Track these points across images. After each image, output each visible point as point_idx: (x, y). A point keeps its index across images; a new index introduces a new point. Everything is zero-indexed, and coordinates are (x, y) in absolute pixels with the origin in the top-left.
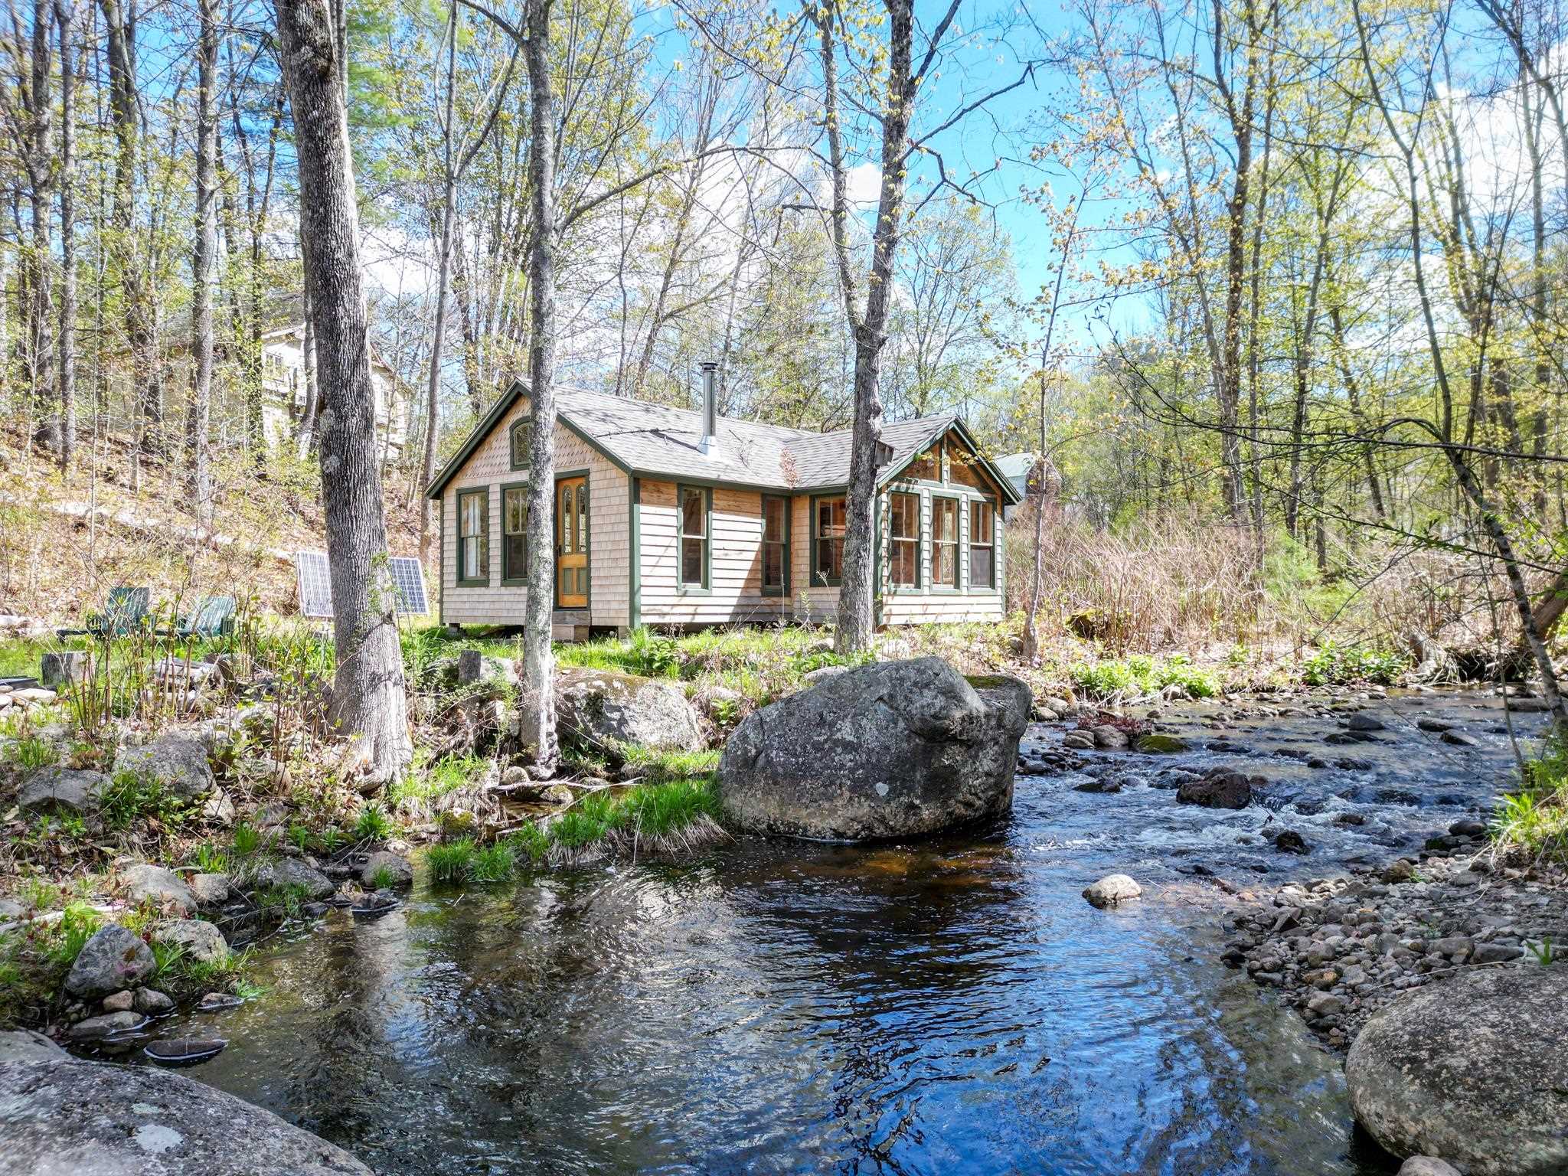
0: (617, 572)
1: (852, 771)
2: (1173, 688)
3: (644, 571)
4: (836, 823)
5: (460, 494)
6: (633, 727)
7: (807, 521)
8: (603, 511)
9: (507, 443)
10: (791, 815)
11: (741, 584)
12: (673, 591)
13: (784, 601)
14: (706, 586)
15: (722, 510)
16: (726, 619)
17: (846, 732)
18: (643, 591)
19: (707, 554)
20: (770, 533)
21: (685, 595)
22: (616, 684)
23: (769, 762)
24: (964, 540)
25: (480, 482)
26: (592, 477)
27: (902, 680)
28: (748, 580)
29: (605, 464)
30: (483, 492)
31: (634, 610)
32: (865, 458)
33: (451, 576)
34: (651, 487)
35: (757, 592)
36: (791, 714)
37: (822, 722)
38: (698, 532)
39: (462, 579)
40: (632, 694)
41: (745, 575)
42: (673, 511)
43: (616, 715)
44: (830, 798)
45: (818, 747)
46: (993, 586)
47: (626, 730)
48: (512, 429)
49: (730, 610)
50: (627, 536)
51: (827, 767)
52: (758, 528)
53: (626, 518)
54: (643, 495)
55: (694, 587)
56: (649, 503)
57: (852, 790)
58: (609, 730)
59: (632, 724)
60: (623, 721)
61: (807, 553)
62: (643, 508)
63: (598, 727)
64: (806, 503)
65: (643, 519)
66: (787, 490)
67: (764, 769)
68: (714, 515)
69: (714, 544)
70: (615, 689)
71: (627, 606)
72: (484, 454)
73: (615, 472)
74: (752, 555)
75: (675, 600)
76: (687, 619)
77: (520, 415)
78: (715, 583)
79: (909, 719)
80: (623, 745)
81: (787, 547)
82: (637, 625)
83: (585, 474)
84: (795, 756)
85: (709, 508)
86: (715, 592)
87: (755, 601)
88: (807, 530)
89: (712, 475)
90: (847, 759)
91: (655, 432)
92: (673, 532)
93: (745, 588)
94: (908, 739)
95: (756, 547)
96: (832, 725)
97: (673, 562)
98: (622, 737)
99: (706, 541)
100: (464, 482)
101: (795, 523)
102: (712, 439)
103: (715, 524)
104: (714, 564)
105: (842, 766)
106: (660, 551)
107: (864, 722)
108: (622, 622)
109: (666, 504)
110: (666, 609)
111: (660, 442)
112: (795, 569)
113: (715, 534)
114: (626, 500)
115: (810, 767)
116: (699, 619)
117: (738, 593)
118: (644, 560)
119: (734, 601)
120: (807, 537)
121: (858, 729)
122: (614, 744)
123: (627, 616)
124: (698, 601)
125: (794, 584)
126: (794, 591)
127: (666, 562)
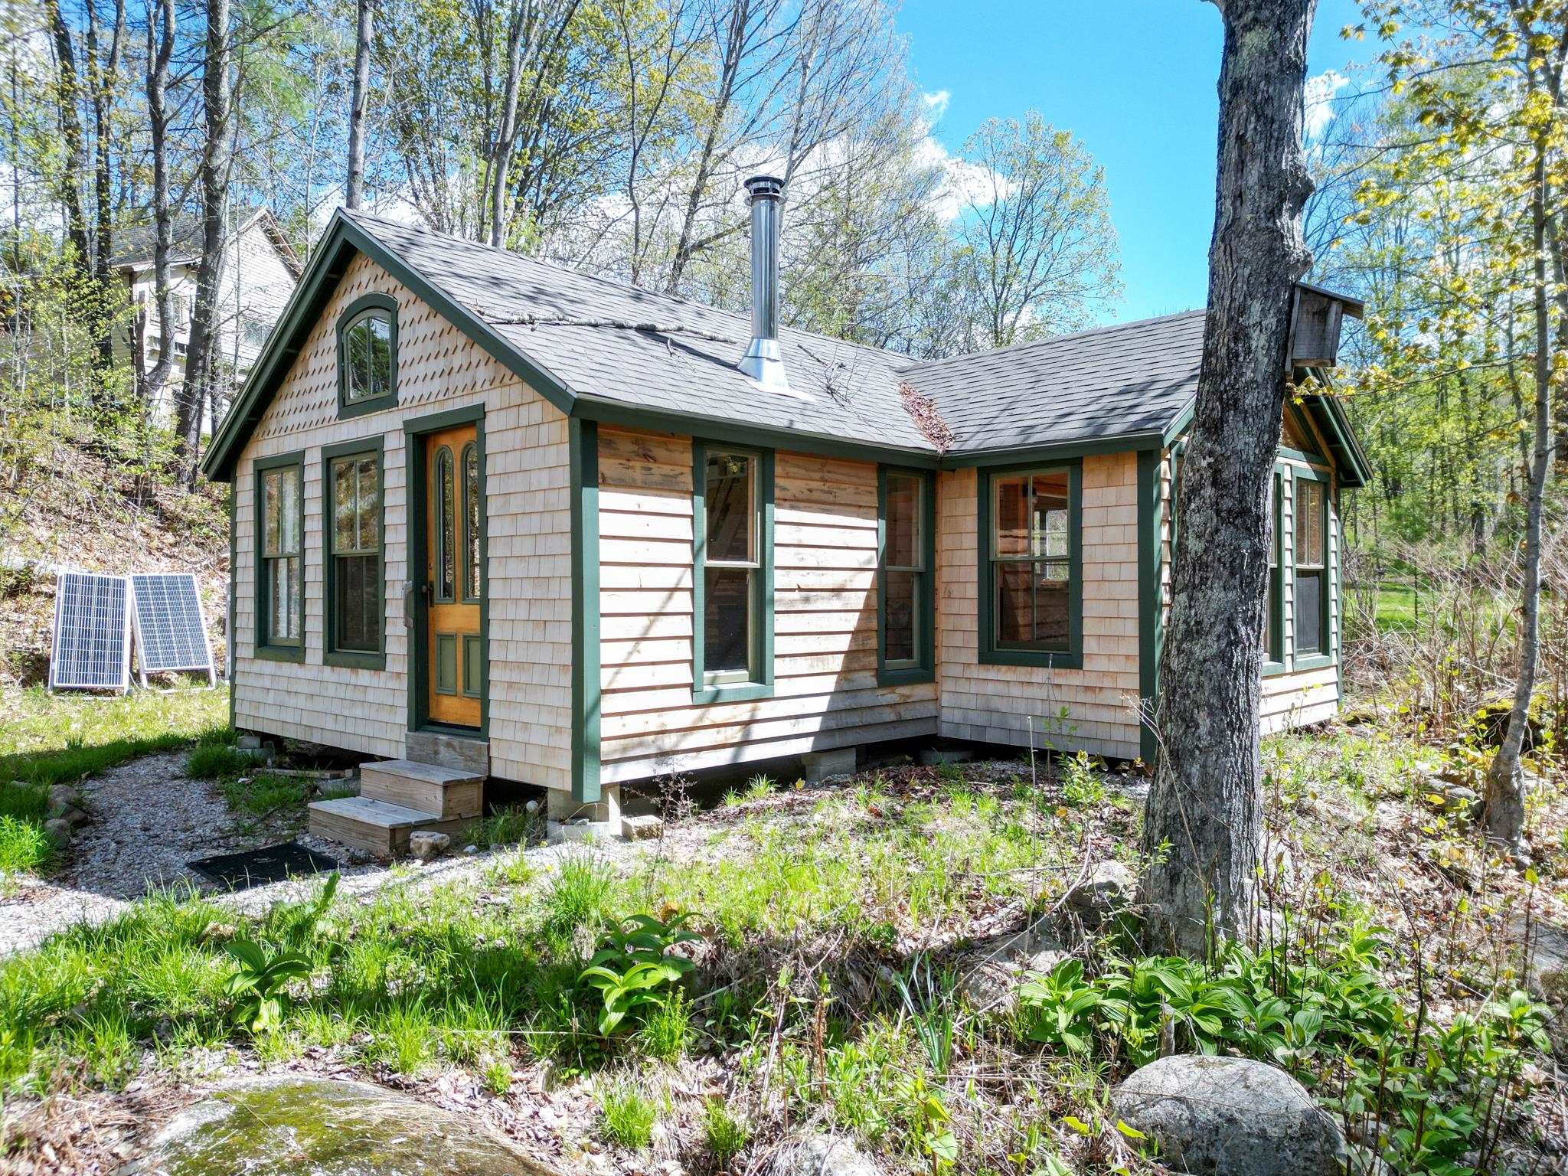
0: (544, 655)
3: (609, 653)
5: (260, 474)
7: (971, 524)
8: (515, 504)
9: (332, 358)
11: (837, 663)
12: (684, 697)
13: (922, 691)
14: (759, 676)
15: (795, 502)
16: (805, 746)
18: (608, 704)
19: (763, 602)
20: (892, 552)
21: (715, 701)
24: (1288, 559)
25: (288, 445)
26: (491, 423)
28: (849, 654)
29: (520, 391)
30: (294, 462)
31: (584, 750)
32: (1259, 341)
33: (247, 636)
34: (626, 447)
35: (868, 679)
38: (742, 554)
39: (264, 641)
41: (844, 643)
42: (684, 505)
46: (1325, 649)
48: (341, 328)
49: (814, 725)
50: (565, 566)
52: (870, 539)
53: (565, 521)
54: (606, 465)
55: (733, 680)
56: (624, 484)
61: (972, 591)
62: (607, 498)
64: (972, 485)
65: (607, 524)
66: (931, 457)
68: (780, 514)
69: (779, 579)
71: (566, 741)
72: (296, 385)
73: (539, 410)
74: (858, 600)
75: (688, 718)
76: (721, 758)
77: (353, 296)
78: (780, 667)
81: (927, 578)
82: (590, 795)
83: (473, 420)
85: (767, 496)
86: (780, 688)
87: (866, 699)
88: (971, 541)
89: (777, 420)
91: (648, 331)
92: (684, 554)
93: (845, 673)
95: (866, 580)
97: (684, 626)
99: (760, 575)
100: (266, 446)
101: (943, 526)
102: (770, 347)
103: (781, 534)
104: (780, 623)
106: (652, 602)
108: (557, 778)
109: (666, 487)
110: (669, 742)
111: (659, 350)
112: (943, 623)
113: (781, 557)
114: (563, 477)
116: (751, 754)
117: (829, 684)
118: (608, 628)
119: (822, 704)
120: (971, 557)
123: (567, 763)
124: (743, 712)
125: (942, 655)
126: (942, 671)
127: (663, 627)
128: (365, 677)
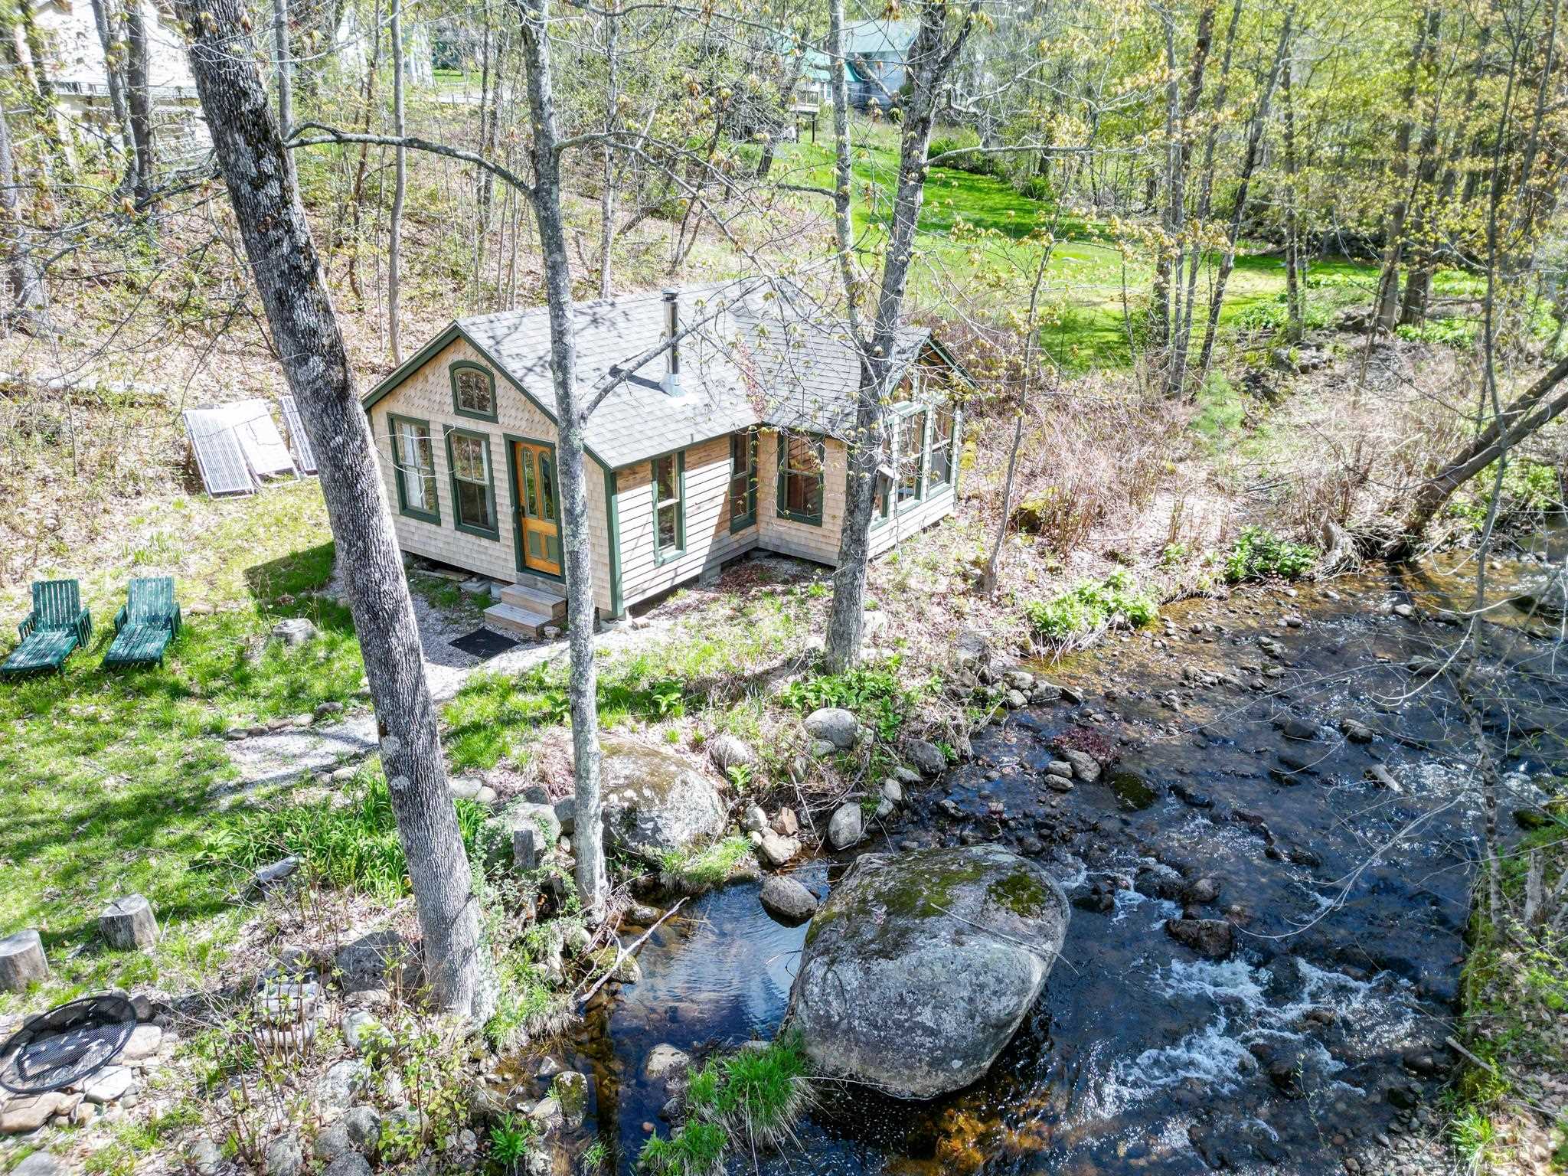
0: (595, 557)
1: (931, 1050)
2: (1118, 618)
3: (624, 558)
4: (915, 1087)
5: (392, 419)
6: (666, 833)
7: (775, 453)
9: (447, 382)
10: (871, 1072)
11: (712, 531)
12: (652, 565)
13: (751, 529)
14: (680, 547)
15: (696, 467)
16: (699, 571)
17: (926, 1016)
18: (624, 577)
19: (681, 516)
20: (738, 471)
21: (663, 563)
22: (647, 792)
23: (851, 1029)
24: (927, 448)
25: (416, 414)
27: (982, 987)
28: (718, 525)
30: (421, 424)
31: (616, 595)
34: (627, 478)
35: (726, 533)
36: (870, 988)
37: (902, 1002)
38: (670, 495)
40: (663, 801)
41: (715, 521)
42: (649, 487)
43: (650, 825)
44: (911, 1068)
45: (899, 1025)
47: (660, 837)
48: (452, 369)
49: (704, 559)
50: (604, 525)
51: (907, 1044)
52: (727, 469)
53: (604, 509)
54: (620, 486)
55: (671, 551)
56: (627, 488)
57: (930, 1065)
58: (643, 839)
59: (666, 831)
60: (657, 830)
61: (775, 483)
62: (620, 497)
63: (633, 837)
64: (774, 433)
65: (621, 507)
67: (845, 1032)
68: (686, 475)
69: (688, 503)
70: (646, 799)
71: (609, 592)
72: (418, 385)
74: (722, 499)
75: (654, 573)
76: (665, 586)
77: (460, 357)
78: (689, 541)
79: (986, 1017)
80: (659, 851)
81: (753, 475)
82: (620, 613)
83: (547, 445)
84: (876, 1027)
85: (681, 470)
86: (689, 550)
87: (726, 542)
88: (774, 461)
89: (686, 438)
90: (928, 1041)
92: (649, 507)
93: (717, 532)
94: (983, 1030)
95: (725, 488)
96: (911, 1008)
97: (650, 537)
98: (656, 844)
99: (680, 505)
100: (397, 408)
101: (761, 450)
103: (688, 482)
104: (688, 522)
105: (922, 1045)
106: (639, 532)
107: (944, 1015)
108: (604, 605)
109: (642, 483)
110: (646, 585)
112: (760, 496)
113: (688, 493)
114: (602, 488)
115: (891, 1041)
116: (678, 581)
117: (709, 541)
118: (623, 547)
119: (706, 551)
120: (774, 469)
121: (938, 1020)
122: (649, 851)
123: (609, 600)
124: (674, 565)
125: (760, 511)
126: (760, 518)
127: (642, 541)
128: (485, 542)
